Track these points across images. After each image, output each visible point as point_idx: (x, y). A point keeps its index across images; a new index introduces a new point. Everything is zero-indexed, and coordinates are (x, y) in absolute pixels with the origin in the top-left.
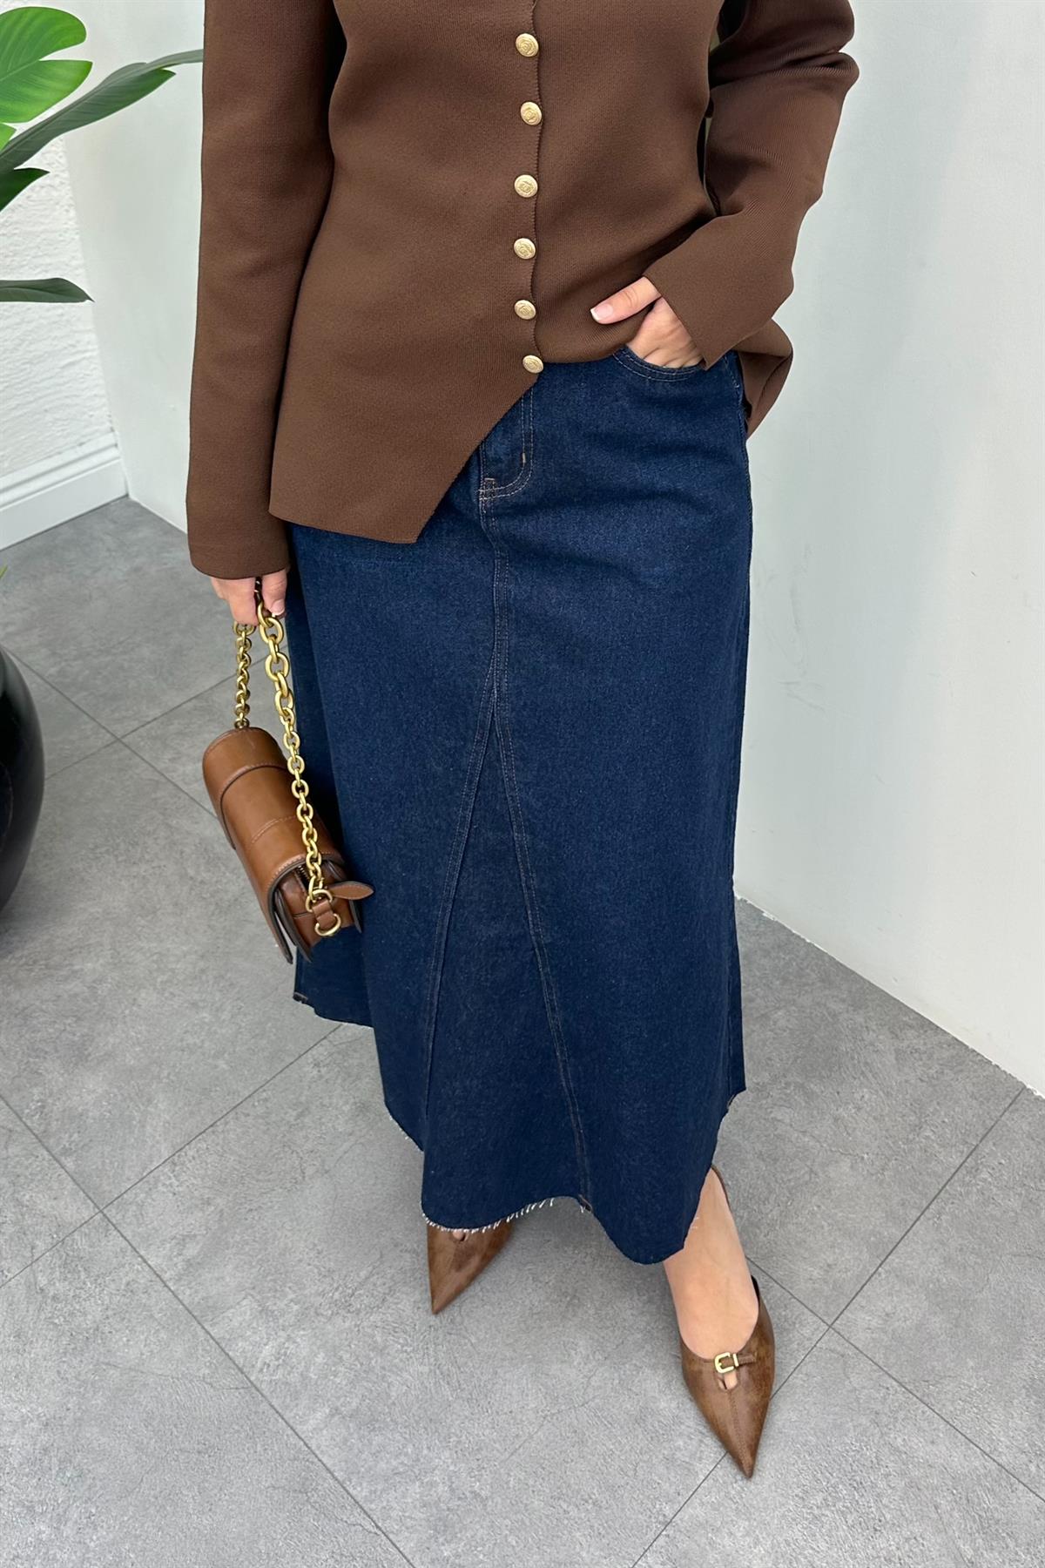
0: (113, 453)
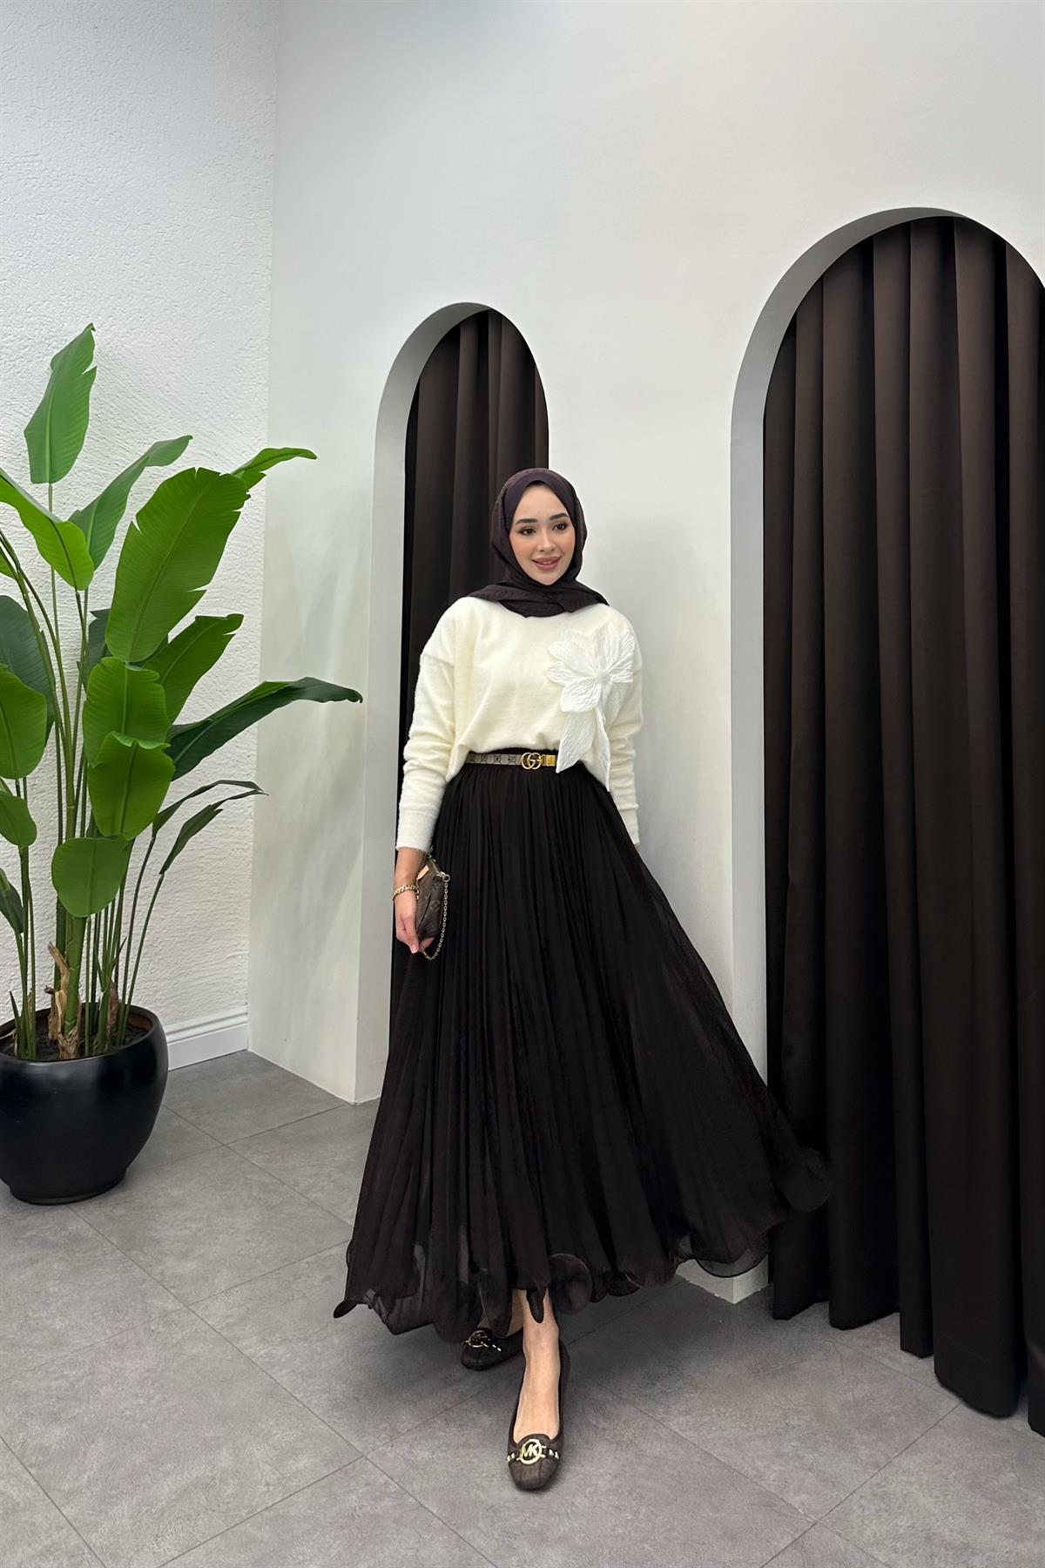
0: (244, 1018)
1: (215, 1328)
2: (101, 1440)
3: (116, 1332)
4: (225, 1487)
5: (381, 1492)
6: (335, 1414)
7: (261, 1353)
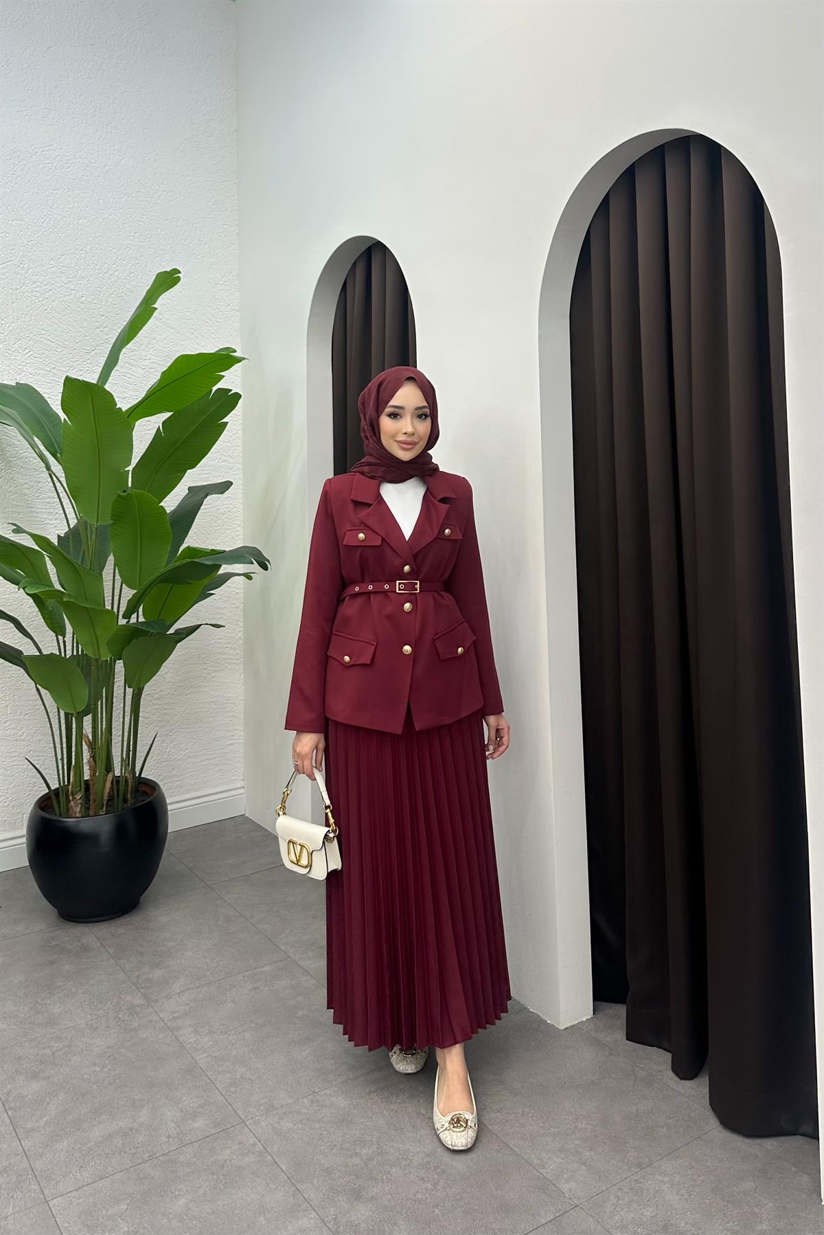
1: (164, 1020)
2: (62, 1093)
3: (94, 1018)
4: (138, 1136)
5: (249, 1151)
6: (232, 1089)
7: (191, 1040)
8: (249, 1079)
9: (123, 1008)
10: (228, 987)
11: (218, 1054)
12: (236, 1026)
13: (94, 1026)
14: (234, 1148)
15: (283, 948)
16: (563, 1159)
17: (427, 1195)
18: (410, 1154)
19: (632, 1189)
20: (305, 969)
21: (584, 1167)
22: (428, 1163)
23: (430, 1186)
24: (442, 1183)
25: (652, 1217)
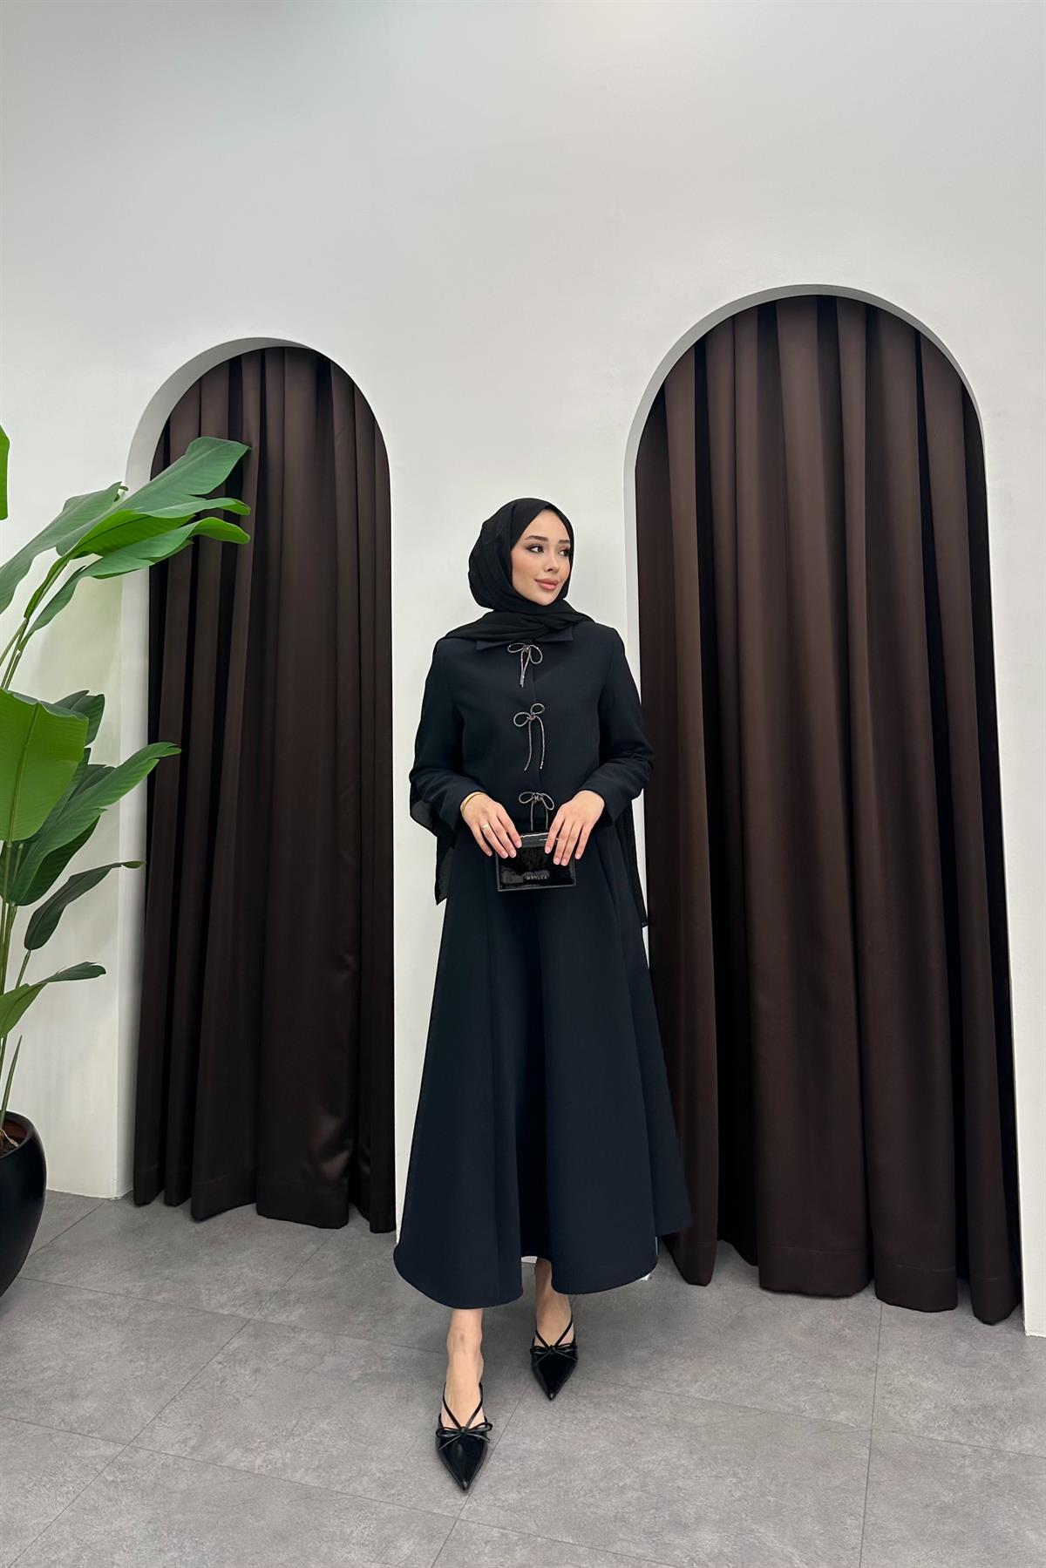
1: (183, 1455)
6: (393, 1492)
7: (258, 1462)
8: (396, 1471)
9: (100, 1467)
10: (218, 1383)
11: (317, 1463)
12: (294, 1422)
13: (88, 1507)
14: (486, 1551)
15: (226, 1313)
16: (806, 1396)
17: (743, 1490)
18: (674, 1460)
19: (891, 1393)
20: (289, 1326)
21: (831, 1394)
22: (701, 1459)
23: (734, 1480)
24: (738, 1470)
25: (935, 1408)
